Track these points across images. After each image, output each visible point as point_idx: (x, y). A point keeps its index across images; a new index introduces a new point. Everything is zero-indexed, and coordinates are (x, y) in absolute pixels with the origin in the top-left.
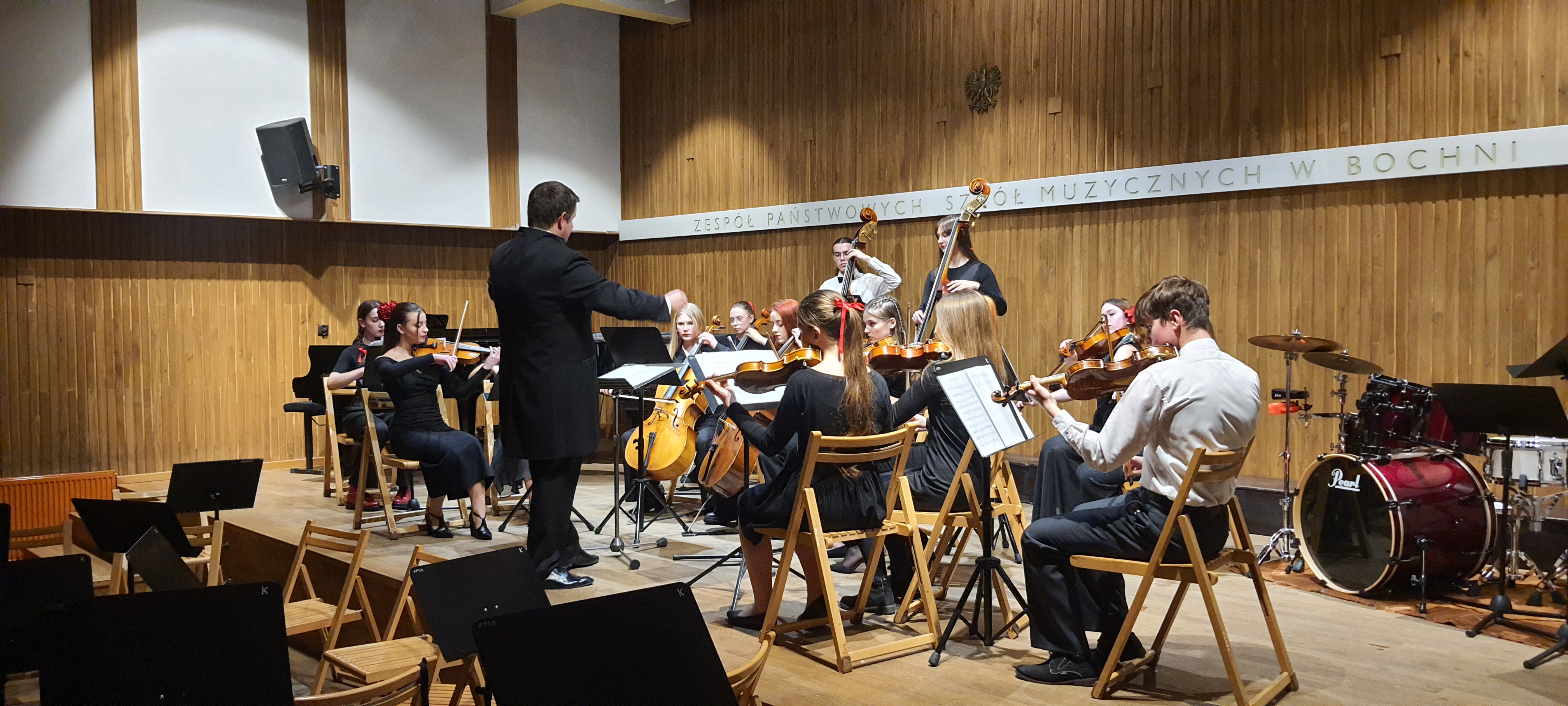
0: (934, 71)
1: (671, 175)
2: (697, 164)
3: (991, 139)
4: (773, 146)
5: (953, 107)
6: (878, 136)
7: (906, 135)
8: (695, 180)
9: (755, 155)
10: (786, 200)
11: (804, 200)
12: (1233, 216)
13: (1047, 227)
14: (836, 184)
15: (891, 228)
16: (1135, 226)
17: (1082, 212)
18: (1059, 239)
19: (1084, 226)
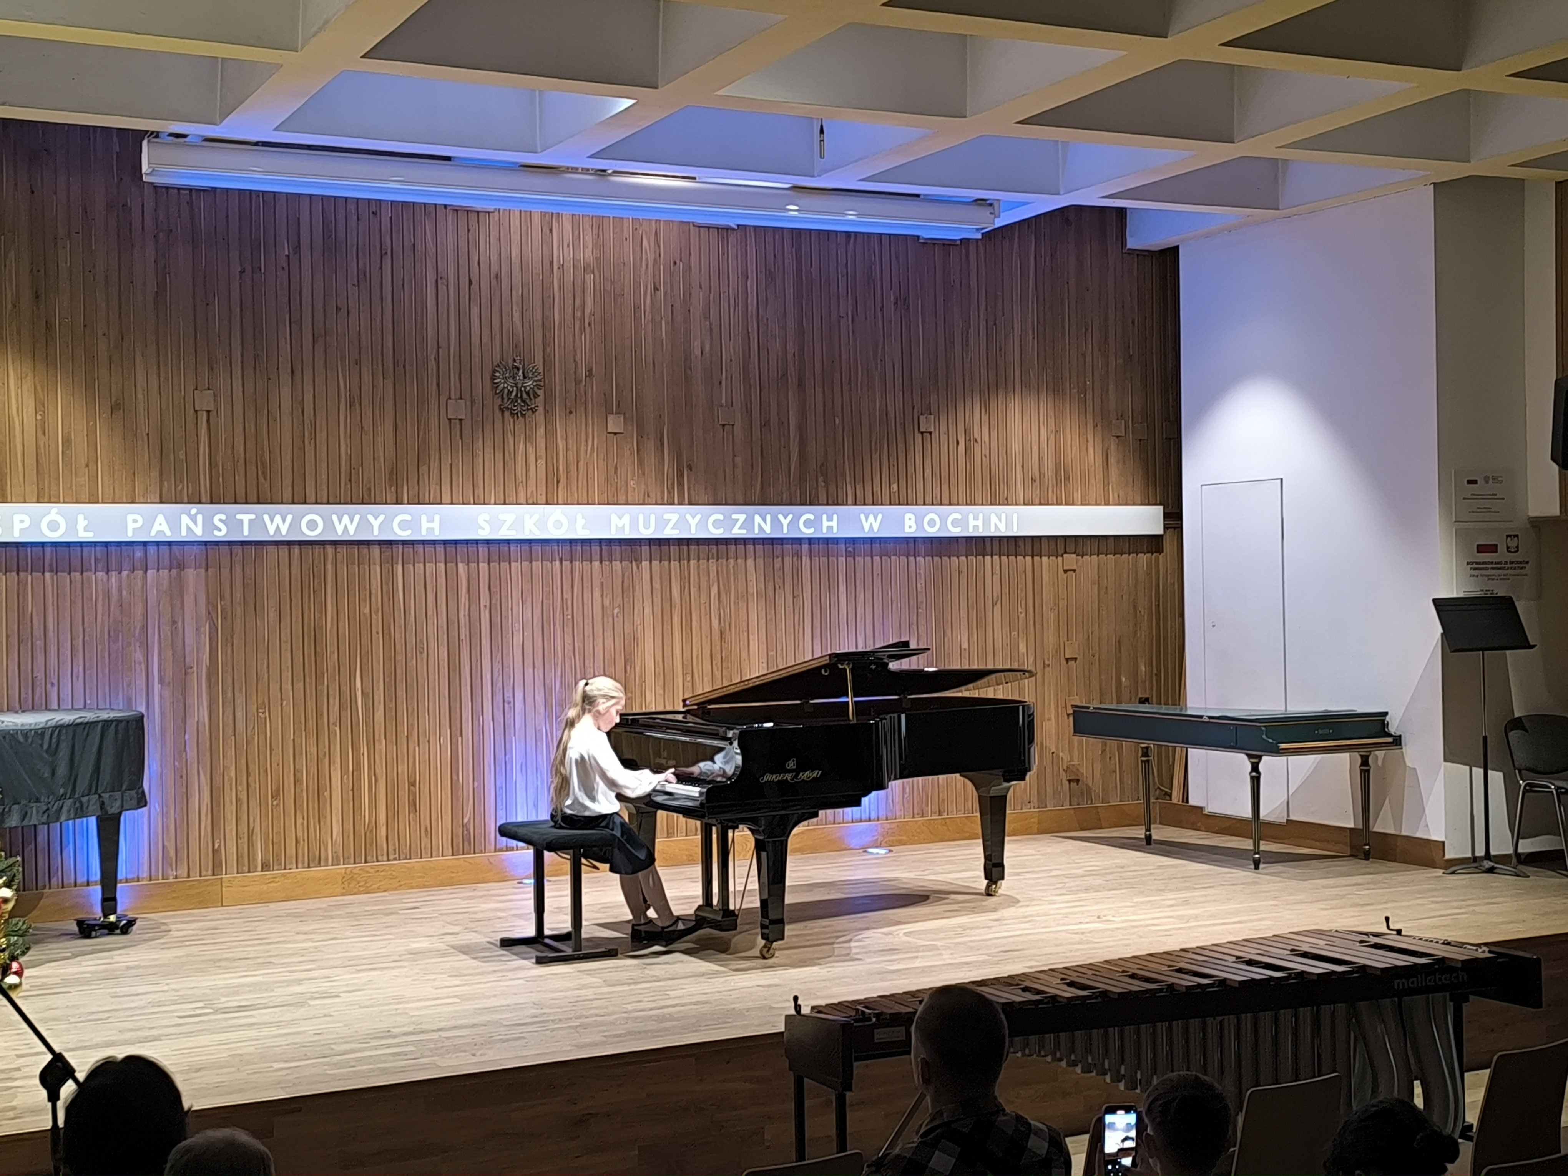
0: (441, 351)
6: (346, 421)
7: (396, 427)
10: (154, 495)
12: (806, 560)
13: (609, 561)
14: (263, 480)
15: (371, 550)
16: (711, 565)
17: (650, 546)
18: (623, 576)
19: (654, 562)
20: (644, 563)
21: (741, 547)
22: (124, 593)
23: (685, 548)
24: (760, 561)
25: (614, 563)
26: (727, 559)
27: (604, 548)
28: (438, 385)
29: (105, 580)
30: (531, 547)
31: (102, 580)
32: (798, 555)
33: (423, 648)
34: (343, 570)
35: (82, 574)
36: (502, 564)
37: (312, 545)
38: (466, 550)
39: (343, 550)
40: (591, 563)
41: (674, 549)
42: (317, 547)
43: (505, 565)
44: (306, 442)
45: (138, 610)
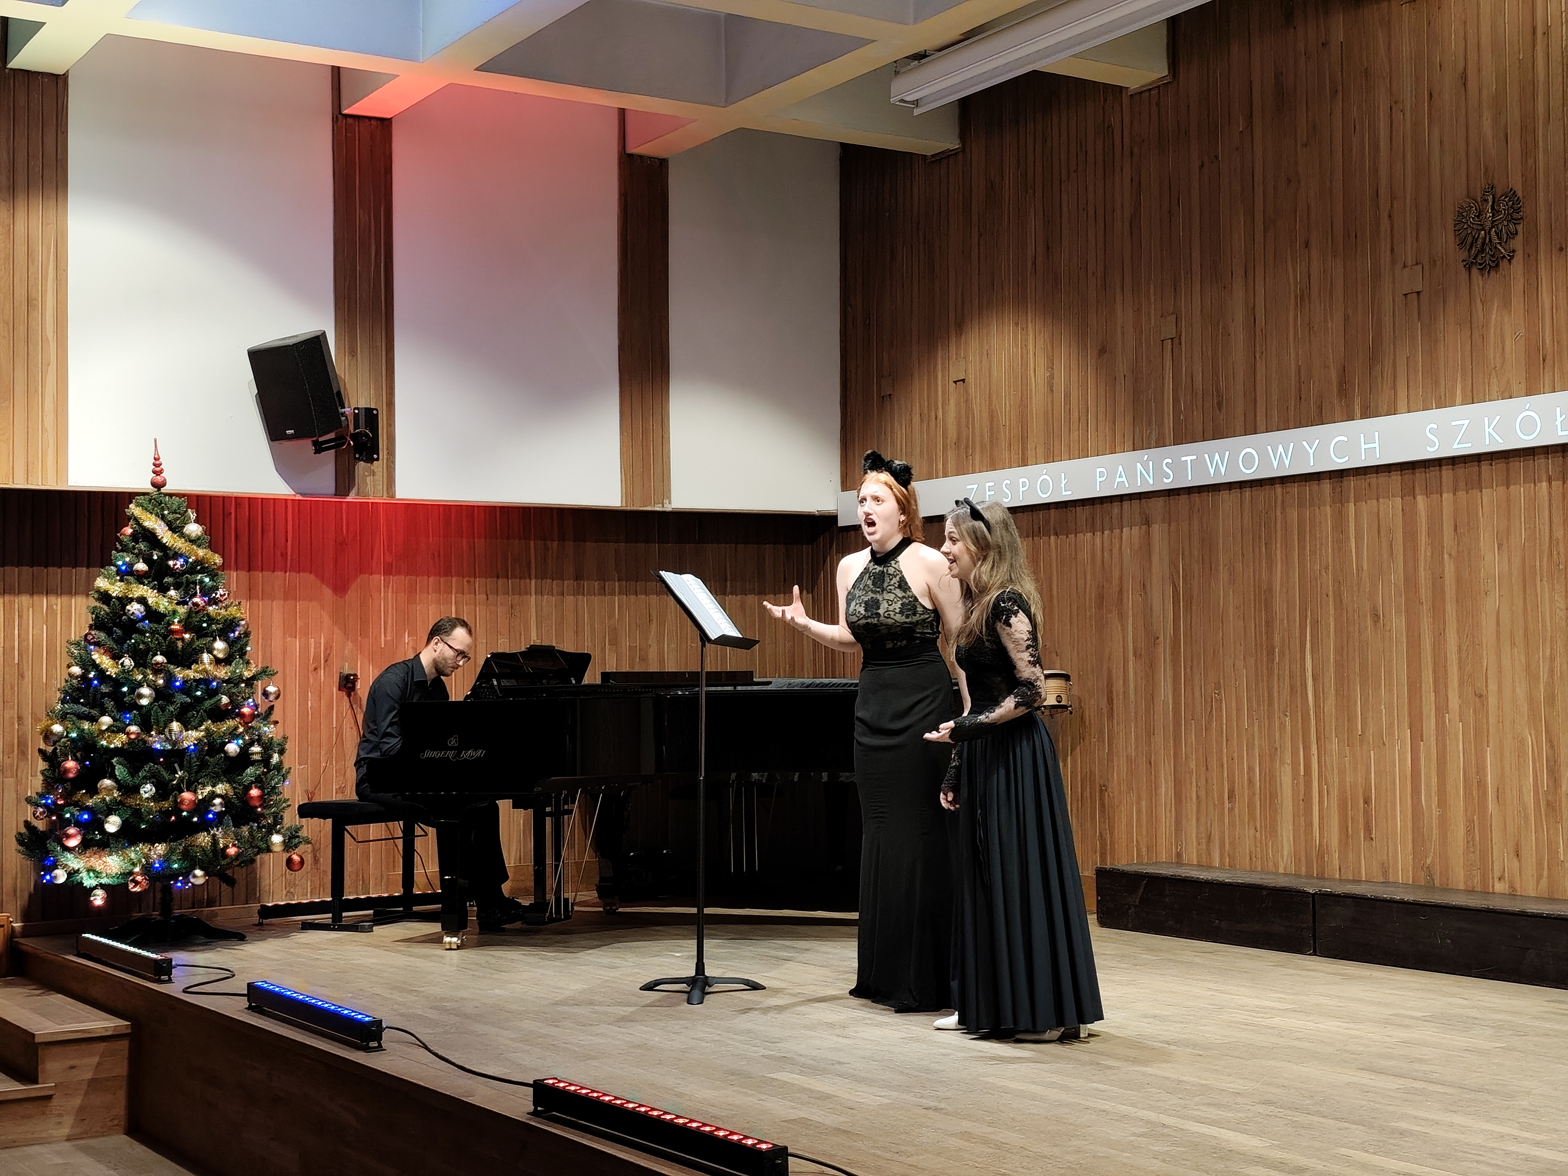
0: (1395, 205)
1: (926, 410)
2: (972, 391)
3: (1506, 319)
4: (1102, 351)
5: (1433, 263)
6: (1295, 324)
7: (1346, 318)
8: (967, 418)
9: (1074, 366)
10: (1129, 444)
11: (1161, 443)
22: (1106, 554)
28: (1392, 250)
29: (1092, 541)
33: (1378, 616)
34: (1294, 513)
35: (1076, 535)
36: (1470, 492)
37: (1250, 486)
44: (1258, 358)
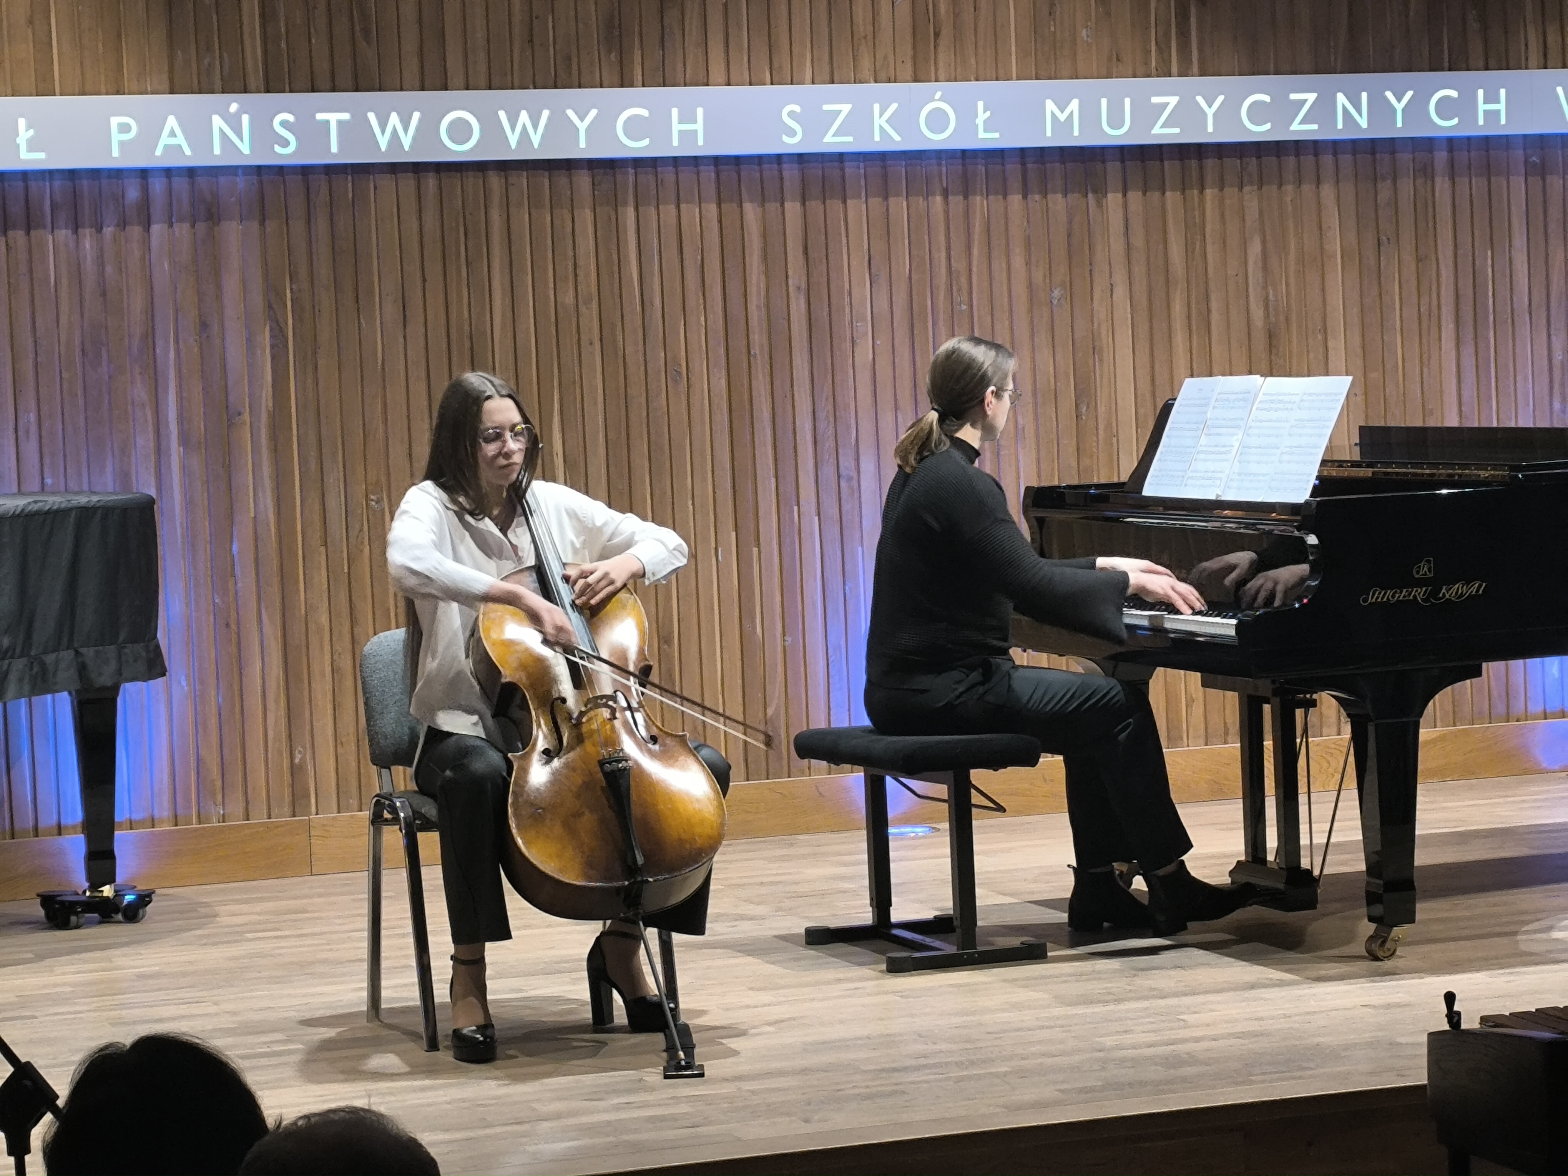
12: (1442, 185)
13: (1040, 193)
14: (364, 43)
15: (574, 179)
16: (1246, 197)
17: (1123, 162)
18: (1070, 222)
19: (1130, 194)
20: (1110, 196)
21: (1308, 161)
22: (109, 269)
23: (1194, 163)
24: (1348, 189)
25: (1049, 196)
26: (1280, 186)
27: (1029, 166)
29: (72, 244)
30: (884, 167)
31: (66, 245)
32: (1426, 171)
33: (680, 373)
34: (522, 218)
35: (28, 233)
36: (828, 202)
37: (461, 171)
38: (758, 175)
39: (522, 180)
40: (1005, 198)
41: (1171, 167)
42: (471, 173)
43: (835, 205)
45: (137, 303)
